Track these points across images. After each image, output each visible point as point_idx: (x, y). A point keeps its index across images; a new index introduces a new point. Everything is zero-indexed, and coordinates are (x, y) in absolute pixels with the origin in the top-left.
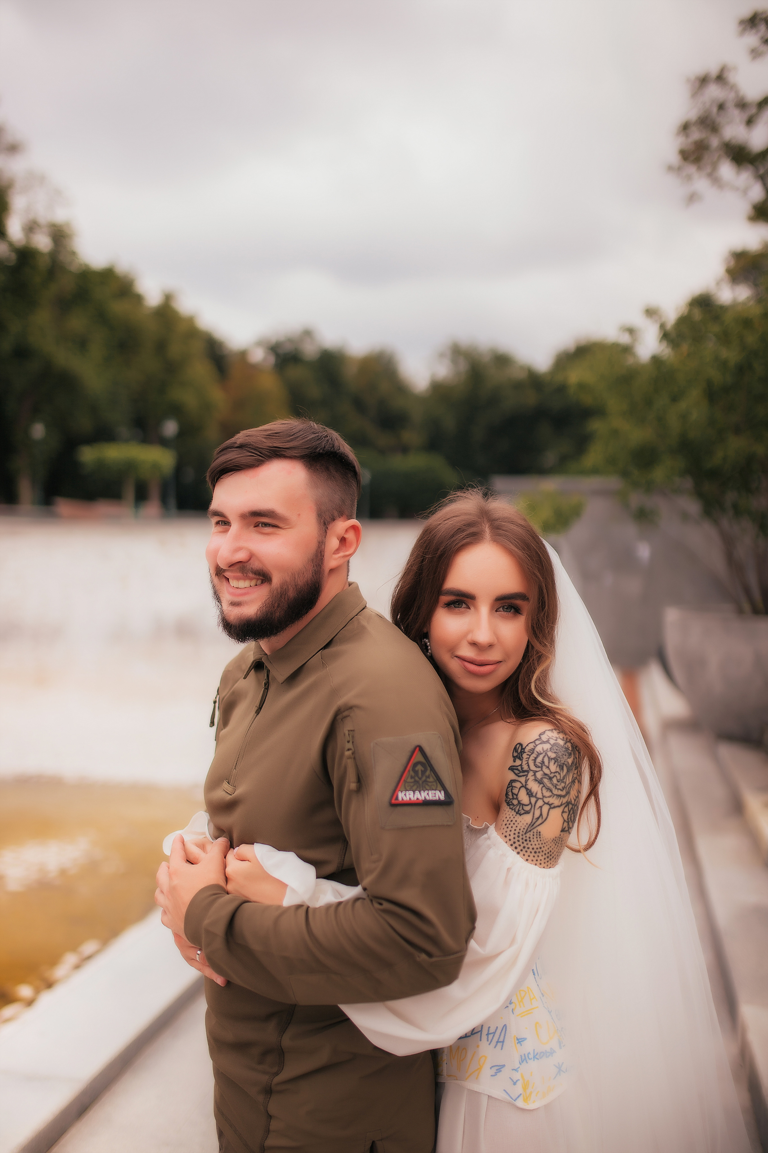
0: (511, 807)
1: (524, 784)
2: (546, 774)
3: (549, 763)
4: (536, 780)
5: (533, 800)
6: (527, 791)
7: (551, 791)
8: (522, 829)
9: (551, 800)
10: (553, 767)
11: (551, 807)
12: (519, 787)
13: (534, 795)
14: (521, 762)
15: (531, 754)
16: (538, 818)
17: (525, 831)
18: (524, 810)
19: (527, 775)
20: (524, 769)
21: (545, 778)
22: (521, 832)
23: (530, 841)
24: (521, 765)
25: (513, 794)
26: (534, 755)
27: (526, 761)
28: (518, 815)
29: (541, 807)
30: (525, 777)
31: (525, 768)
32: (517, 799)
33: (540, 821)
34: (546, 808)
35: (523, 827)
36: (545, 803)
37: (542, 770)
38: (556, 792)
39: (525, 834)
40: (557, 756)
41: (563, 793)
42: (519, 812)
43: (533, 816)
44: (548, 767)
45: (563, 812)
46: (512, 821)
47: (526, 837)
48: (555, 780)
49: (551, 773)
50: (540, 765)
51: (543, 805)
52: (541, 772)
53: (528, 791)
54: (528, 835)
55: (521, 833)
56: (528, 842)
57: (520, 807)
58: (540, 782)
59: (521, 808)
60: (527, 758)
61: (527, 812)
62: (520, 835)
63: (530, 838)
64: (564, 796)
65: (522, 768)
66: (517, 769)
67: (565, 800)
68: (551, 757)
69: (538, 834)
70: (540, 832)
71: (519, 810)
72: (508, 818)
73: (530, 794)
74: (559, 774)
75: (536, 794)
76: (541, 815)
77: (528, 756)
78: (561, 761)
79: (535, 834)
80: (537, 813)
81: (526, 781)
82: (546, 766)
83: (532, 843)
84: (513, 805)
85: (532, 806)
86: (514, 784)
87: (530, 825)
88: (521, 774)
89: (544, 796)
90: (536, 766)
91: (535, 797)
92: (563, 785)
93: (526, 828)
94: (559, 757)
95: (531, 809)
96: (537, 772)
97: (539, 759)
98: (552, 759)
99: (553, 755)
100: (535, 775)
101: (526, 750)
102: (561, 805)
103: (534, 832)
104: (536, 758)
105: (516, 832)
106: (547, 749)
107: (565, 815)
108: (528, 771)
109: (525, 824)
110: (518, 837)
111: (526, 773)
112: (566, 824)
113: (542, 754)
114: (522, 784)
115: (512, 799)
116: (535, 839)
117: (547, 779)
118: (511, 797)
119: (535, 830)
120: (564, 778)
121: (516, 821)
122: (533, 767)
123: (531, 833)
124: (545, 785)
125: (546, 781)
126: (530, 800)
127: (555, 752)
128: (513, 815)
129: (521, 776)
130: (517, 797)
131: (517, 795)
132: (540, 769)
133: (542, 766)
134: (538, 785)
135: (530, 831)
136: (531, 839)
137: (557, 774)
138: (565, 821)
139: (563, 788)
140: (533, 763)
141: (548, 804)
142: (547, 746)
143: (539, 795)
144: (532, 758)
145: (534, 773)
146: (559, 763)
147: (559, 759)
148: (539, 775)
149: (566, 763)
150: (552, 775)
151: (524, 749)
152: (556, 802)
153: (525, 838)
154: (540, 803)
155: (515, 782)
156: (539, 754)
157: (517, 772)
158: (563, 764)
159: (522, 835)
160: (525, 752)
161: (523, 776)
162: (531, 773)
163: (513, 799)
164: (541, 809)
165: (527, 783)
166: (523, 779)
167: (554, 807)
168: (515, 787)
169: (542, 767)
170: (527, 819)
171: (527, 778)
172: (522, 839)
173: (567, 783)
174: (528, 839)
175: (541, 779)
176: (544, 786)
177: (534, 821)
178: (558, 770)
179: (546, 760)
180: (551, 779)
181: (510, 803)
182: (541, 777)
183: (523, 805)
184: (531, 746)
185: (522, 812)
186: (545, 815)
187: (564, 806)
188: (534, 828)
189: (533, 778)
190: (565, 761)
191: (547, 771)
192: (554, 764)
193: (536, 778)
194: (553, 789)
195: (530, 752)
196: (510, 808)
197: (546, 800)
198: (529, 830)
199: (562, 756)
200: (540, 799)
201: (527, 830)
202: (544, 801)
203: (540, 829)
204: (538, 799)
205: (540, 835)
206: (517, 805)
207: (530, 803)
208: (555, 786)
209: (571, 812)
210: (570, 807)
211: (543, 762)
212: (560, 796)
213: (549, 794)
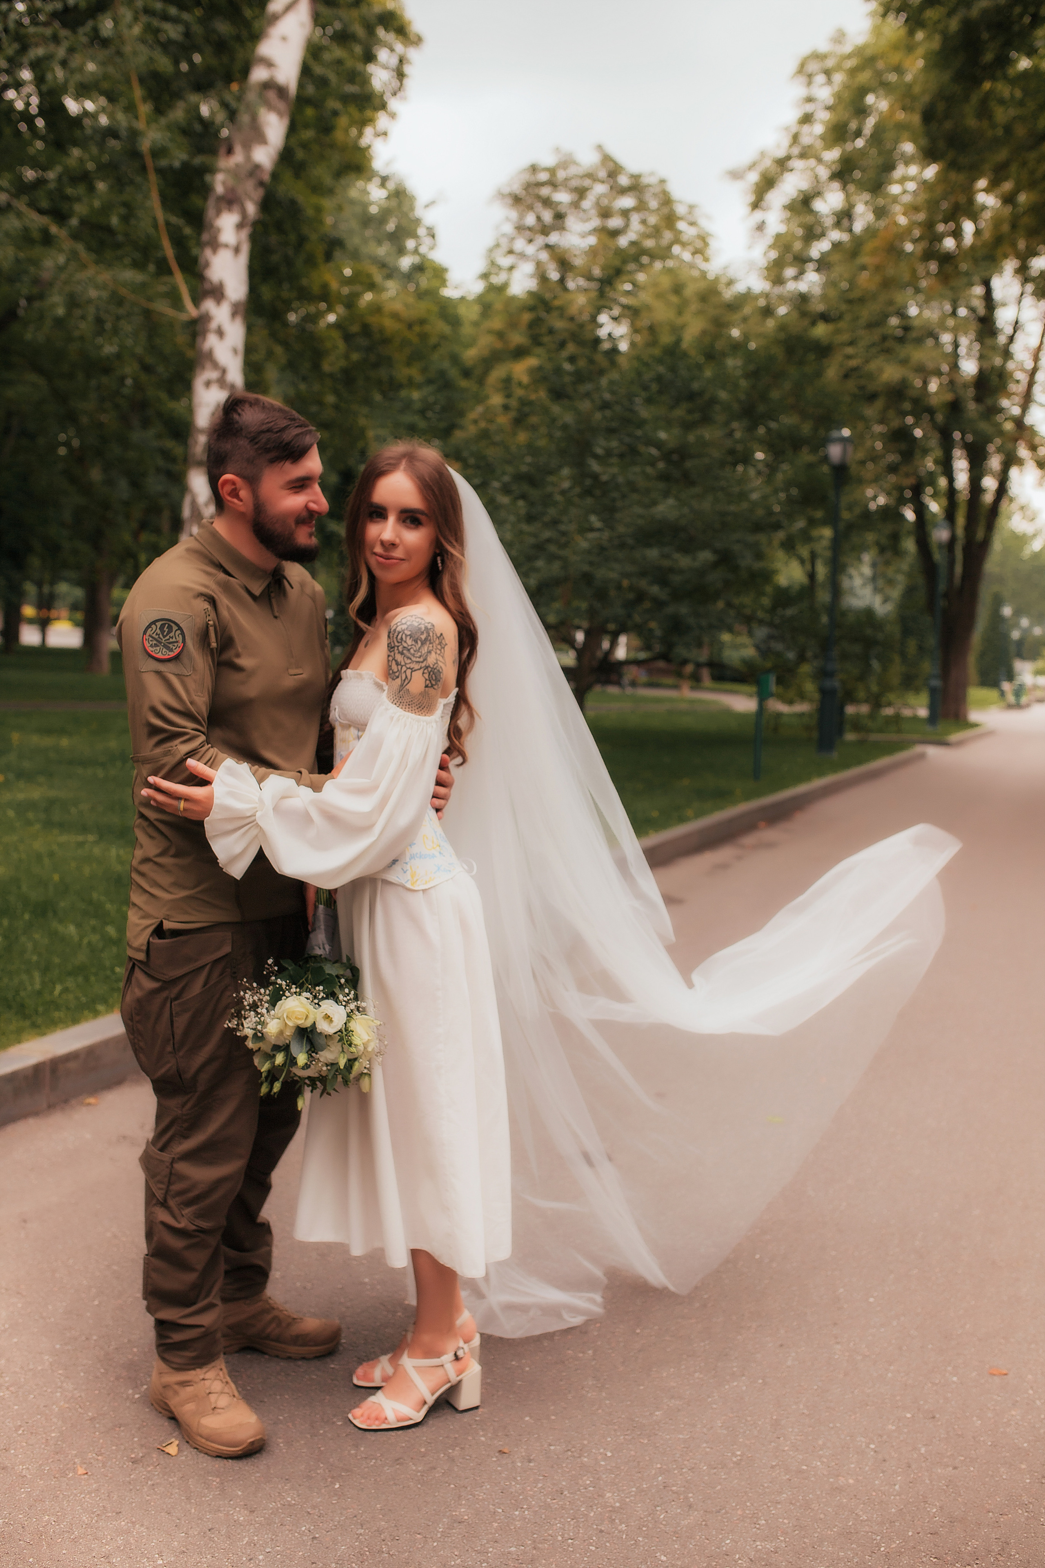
2: (404, 647)
3: (407, 639)
4: (399, 652)
5: (400, 667)
6: (395, 662)
8: (396, 690)
9: (412, 666)
10: (409, 642)
11: (413, 670)
12: (391, 660)
13: (400, 663)
15: (394, 633)
16: (405, 680)
18: (395, 676)
21: (405, 650)
22: (396, 692)
24: (390, 643)
26: (396, 634)
27: (392, 639)
29: (405, 672)
32: (391, 669)
33: (407, 681)
34: (409, 672)
35: (396, 688)
36: (407, 668)
37: (402, 644)
38: (414, 659)
40: (411, 633)
41: (421, 660)
43: (401, 679)
44: (405, 642)
45: (423, 673)
47: (400, 695)
48: (412, 651)
50: (400, 641)
52: (402, 646)
54: (401, 693)
58: (402, 653)
60: (392, 637)
61: (398, 677)
64: (422, 662)
67: (423, 665)
68: (407, 634)
69: (407, 691)
72: (389, 683)
73: (397, 663)
76: (406, 677)
77: (393, 635)
80: (404, 678)
81: (394, 655)
83: (404, 698)
84: (390, 674)
85: (399, 672)
87: (401, 685)
89: (406, 664)
90: (398, 642)
92: (419, 654)
95: (399, 674)
97: (399, 637)
98: (408, 636)
99: (409, 633)
100: (398, 649)
102: (421, 668)
104: (397, 636)
105: (393, 692)
106: (404, 630)
107: (426, 676)
108: (394, 647)
109: (398, 686)
110: (395, 695)
112: (428, 682)
113: (401, 632)
114: (393, 657)
115: (389, 670)
116: (406, 695)
119: (405, 689)
120: (419, 648)
121: (392, 685)
122: (397, 644)
123: (403, 691)
125: (405, 652)
126: (398, 668)
128: (391, 681)
129: (391, 651)
131: (391, 666)
132: (400, 644)
133: (402, 642)
134: (401, 656)
137: (414, 646)
138: (426, 680)
140: (395, 641)
141: (410, 668)
142: (404, 627)
143: (403, 663)
144: (395, 636)
146: (414, 638)
147: (414, 635)
148: (400, 649)
149: (419, 638)
150: (409, 647)
152: (417, 666)
154: (404, 669)
156: (399, 633)
157: (389, 648)
158: (417, 639)
159: (398, 694)
162: (396, 648)
166: (392, 654)
167: (415, 670)
170: (398, 681)
171: (394, 652)
172: (398, 696)
173: (423, 652)
175: (402, 651)
176: (405, 656)
177: (402, 682)
178: (413, 643)
179: (404, 636)
180: (409, 650)
182: (402, 649)
183: (394, 672)
184: (394, 627)
186: (409, 677)
187: (423, 669)
188: (403, 688)
189: (397, 651)
190: (418, 636)
191: (405, 645)
192: (411, 639)
194: (412, 658)
196: (390, 676)
197: (408, 666)
198: (401, 689)
199: (416, 632)
200: (404, 666)
201: (399, 690)
203: (407, 687)
204: (402, 666)
205: (410, 692)
207: (398, 670)
208: (413, 655)
209: (431, 673)
210: (430, 669)
211: (402, 639)
212: (419, 662)
213: (409, 661)
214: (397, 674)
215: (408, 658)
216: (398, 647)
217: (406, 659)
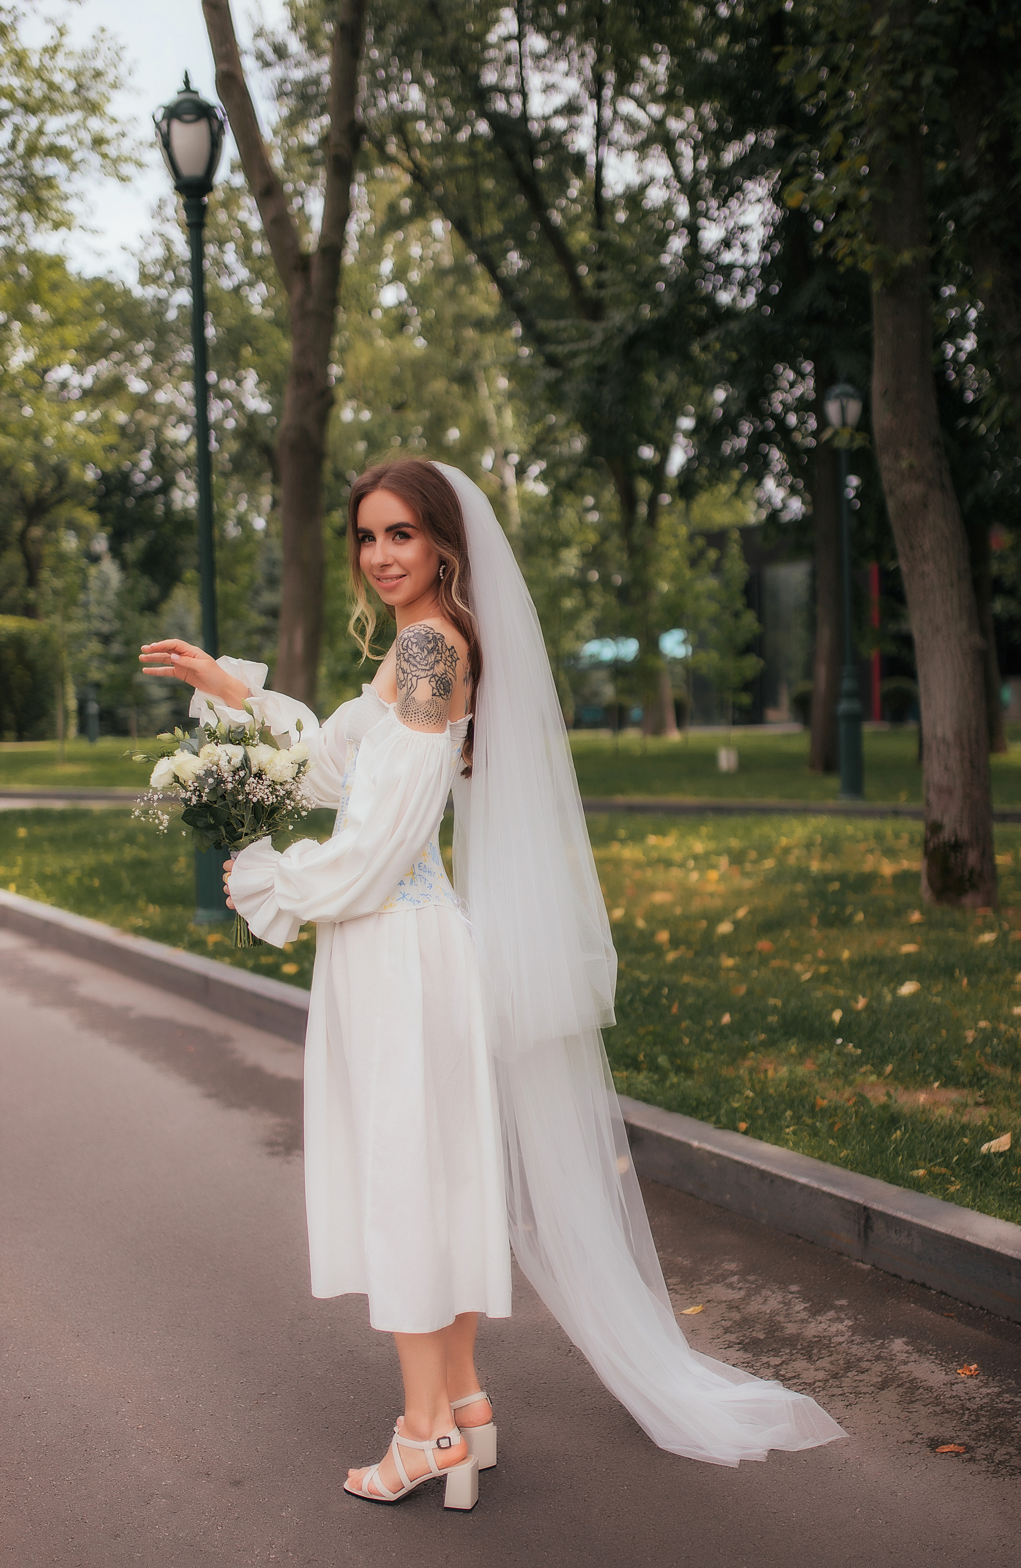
1: (400, 665)
2: (410, 655)
3: (412, 646)
7: (416, 666)
9: (418, 673)
10: (415, 650)
11: (419, 678)
13: (405, 670)
18: (402, 685)
21: (411, 658)
23: (409, 706)
26: (402, 642)
32: (398, 678)
33: (412, 689)
34: (415, 680)
37: (408, 652)
38: (420, 667)
41: (428, 667)
43: (408, 687)
45: (430, 681)
48: (418, 659)
49: (414, 653)
50: (406, 648)
51: (412, 677)
52: (407, 654)
53: (402, 670)
58: (408, 661)
63: (408, 702)
64: (428, 670)
67: (430, 673)
68: (413, 642)
69: (413, 699)
75: (407, 670)
79: (410, 699)
80: (410, 684)
81: (401, 663)
82: (411, 649)
83: (411, 707)
85: (405, 680)
89: (412, 671)
90: (403, 650)
91: (406, 672)
92: (426, 662)
95: (405, 682)
96: (405, 654)
97: (405, 644)
99: (415, 641)
100: (404, 656)
102: (427, 676)
104: (402, 645)
107: (434, 684)
111: (400, 657)
112: (435, 691)
113: (407, 640)
116: (411, 704)
119: (410, 697)
120: (426, 656)
126: (404, 676)
127: (416, 639)
132: (406, 651)
133: (408, 649)
134: (407, 663)
137: (420, 654)
138: (433, 688)
139: (427, 664)
140: (401, 648)
141: (416, 676)
142: (410, 635)
143: (409, 671)
146: (420, 646)
147: (420, 643)
149: (426, 647)
150: (416, 655)
152: (423, 674)
154: (410, 676)
156: (405, 639)
158: (423, 647)
161: (399, 659)
164: (411, 681)
166: (399, 662)
167: (421, 678)
170: (405, 690)
172: (405, 706)
173: (430, 661)
175: (409, 658)
176: (411, 663)
177: (408, 690)
178: (419, 651)
179: (410, 644)
180: (414, 658)
183: (401, 681)
186: (415, 685)
187: (429, 677)
188: (409, 695)
189: (402, 659)
191: (411, 652)
192: (417, 646)
193: (405, 659)
194: (418, 665)
197: (414, 673)
202: (412, 675)
203: (413, 695)
205: (415, 700)
207: (404, 678)
208: (419, 663)
209: (439, 682)
210: (437, 678)
211: (408, 646)
212: (425, 670)
213: (415, 669)
215: (414, 665)
217: (411, 666)
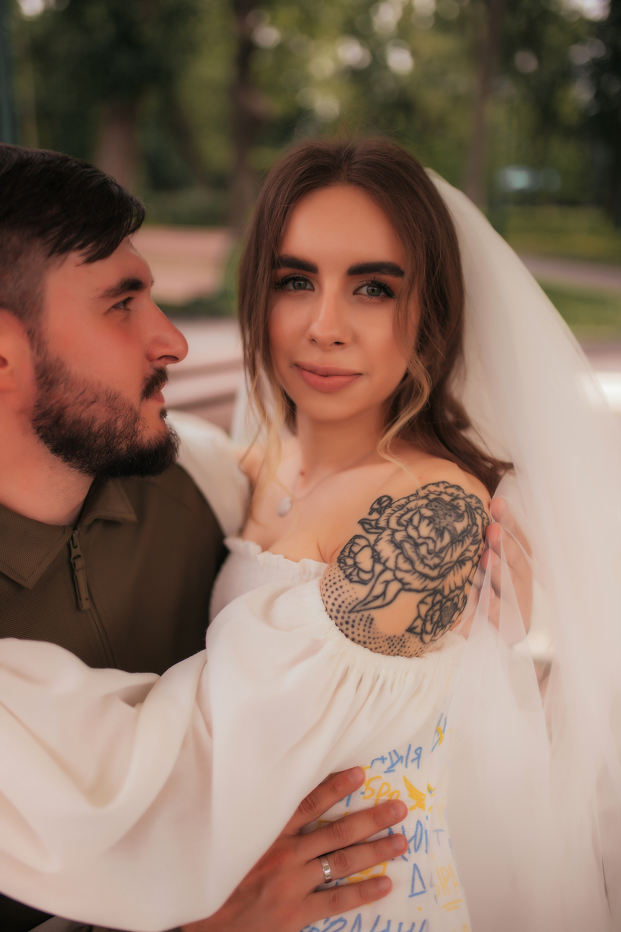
0: (342, 565)
1: (372, 542)
2: (409, 537)
3: (419, 522)
4: (392, 541)
5: (379, 568)
6: (373, 553)
7: (412, 563)
8: (346, 603)
9: (408, 578)
10: (425, 530)
11: (405, 587)
12: (362, 546)
13: (383, 560)
14: (379, 516)
15: (398, 511)
16: (377, 597)
17: (350, 607)
18: (359, 577)
19: (380, 534)
20: (379, 525)
21: (408, 542)
22: (344, 606)
23: (353, 626)
24: (377, 520)
25: (351, 551)
26: (402, 512)
27: (388, 516)
28: (347, 581)
29: (386, 581)
30: (377, 535)
31: (382, 523)
32: (354, 558)
33: (379, 602)
34: (394, 587)
35: (349, 600)
36: (396, 578)
37: (406, 530)
38: (420, 567)
39: (350, 612)
40: (434, 514)
41: (434, 573)
42: (351, 577)
43: (371, 591)
44: (416, 528)
45: (422, 602)
46: (335, 583)
47: (349, 617)
48: (423, 550)
49: (420, 537)
50: (405, 523)
51: (392, 580)
52: (403, 533)
53: (375, 554)
54: (353, 616)
55: (343, 608)
56: (349, 626)
57: (353, 571)
58: (398, 546)
59: (355, 573)
60: (389, 514)
61: (364, 582)
62: (342, 610)
63: (354, 621)
64: (433, 579)
65: (377, 524)
66: (370, 524)
67: (431, 585)
68: (425, 515)
69: (369, 621)
70: (372, 619)
71: (350, 574)
72: (331, 577)
73: (376, 557)
74: (434, 542)
75: (387, 560)
76: (384, 594)
77: (392, 512)
78: (440, 522)
79: (364, 619)
80: (379, 589)
81: (377, 541)
82: (414, 526)
83: (355, 630)
84: (345, 564)
85: (373, 576)
86: (357, 541)
87: (361, 602)
88: (373, 531)
89: (397, 568)
90: (399, 523)
91: (384, 564)
92: (436, 561)
93: (353, 604)
94: (438, 517)
95: (371, 579)
96: (397, 531)
97: (407, 517)
98: (425, 518)
100: (393, 534)
101: (394, 505)
102: (423, 590)
103: (363, 616)
104: (402, 515)
105: (337, 603)
106: (422, 505)
107: (424, 609)
108: (384, 529)
109: (354, 598)
110: (338, 611)
111: (380, 531)
112: (419, 623)
113: (413, 510)
114: (369, 543)
115: (346, 556)
116: (362, 627)
117: (411, 544)
118: (346, 554)
119: (366, 613)
120: (442, 550)
121: (341, 587)
122: (393, 524)
123: (359, 615)
124: (405, 551)
125: (407, 546)
126: (373, 567)
127: (432, 510)
128: (339, 576)
129: (371, 533)
130: (354, 557)
131: (356, 554)
132: (403, 528)
133: (407, 525)
134: (393, 548)
135: (358, 611)
136: (356, 624)
137: (430, 542)
138: (419, 616)
139: (436, 566)
140: (397, 520)
141: (400, 581)
143: (391, 564)
144: (397, 514)
145: (393, 532)
146: (437, 526)
147: (437, 520)
148: (399, 536)
149: (449, 528)
150: (420, 541)
151: (392, 504)
152: (416, 583)
153: (346, 619)
154: (388, 575)
155: (359, 538)
156: (409, 511)
157: (367, 526)
158: (444, 528)
159: (344, 612)
160: (391, 507)
161: (375, 533)
162: (388, 532)
163: (349, 556)
164: (386, 587)
165: (377, 544)
166: (372, 538)
167: (410, 590)
168: (357, 544)
169: (406, 527)
170: (361, 591)
171: (380, 537)
172: (343, 618)
173: (447, 559)
174: (351, 623)
175: (402, 541)
176: (402, 553)
177: (370, 598)
178: (433, 535)
179: (416, 519)
180: (416, 546)
181: (342, 561)
182: (402, 539)
183: (360, 570)
184: (403, 502)
185: (355, 578)
186: (389, 596)
187: (426, 593)
188: (365, 610)
189: (389, 538)
190: (447, 525)
191: (413, 533)
192: (428, 525)
193: (393, 539)
194: (417, 563)
195: (398, 508)
196: (339, 566)
197: (399, 575)
198: (357, 608)
199: (444, 515)
200: (391, 570)
201: (355, 607)
202: (394, 575)
203: (374, 613)
204: (386, 569)
205: (371, 623)
206: (351, 566)
207: (373, 571)
208: (422, 559)
209: (437, 607)
211: (411, 520)
212: (425, 576)
213: (406, 566)
214: (365, 577)
215: (408, 560)
216: (394, 531)
217: (401, 560)
